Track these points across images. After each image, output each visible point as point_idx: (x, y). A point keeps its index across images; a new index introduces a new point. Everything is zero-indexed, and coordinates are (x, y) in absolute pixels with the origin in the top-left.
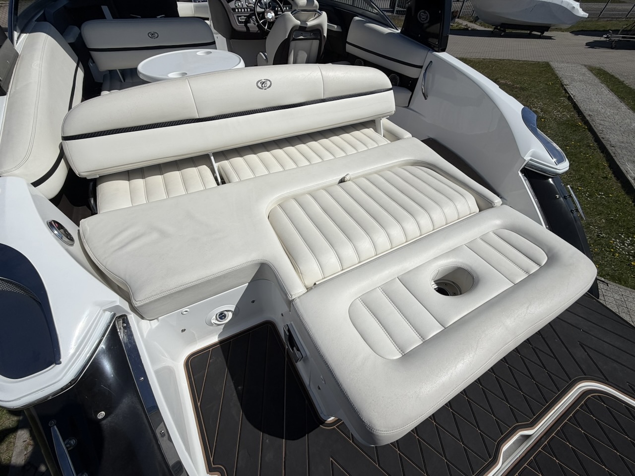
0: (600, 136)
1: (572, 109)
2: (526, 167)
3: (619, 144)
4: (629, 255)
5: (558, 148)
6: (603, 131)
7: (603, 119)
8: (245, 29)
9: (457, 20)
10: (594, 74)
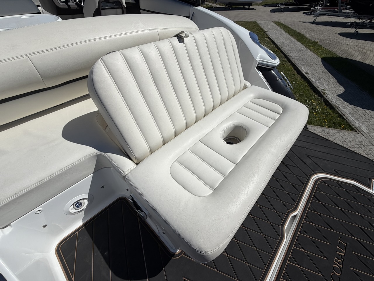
0: (287, 54)
1: (272, 43)
2: (258, 65)
3: (295, 57)
4: (312, 110)
5: (272, 52)
6: (287, 52)
7: (286, 46)
8: (66, 7)
9: (205, 3)
10: (277, 25)
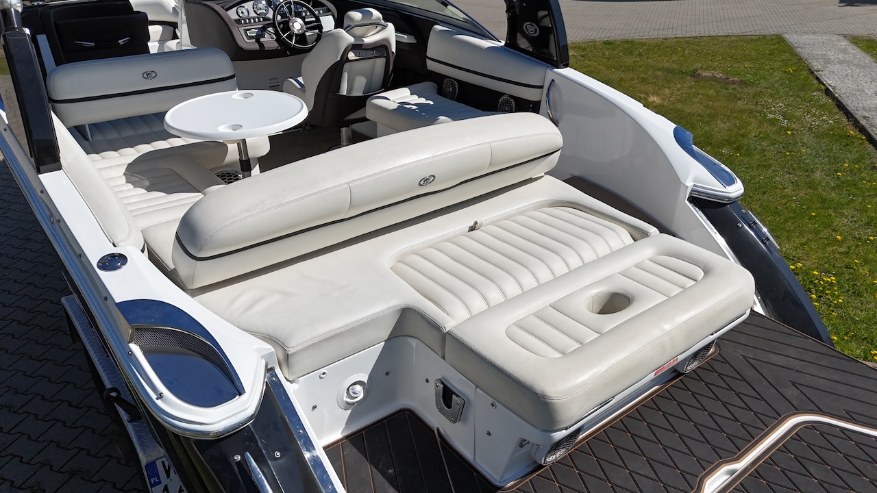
2: (692, 195)
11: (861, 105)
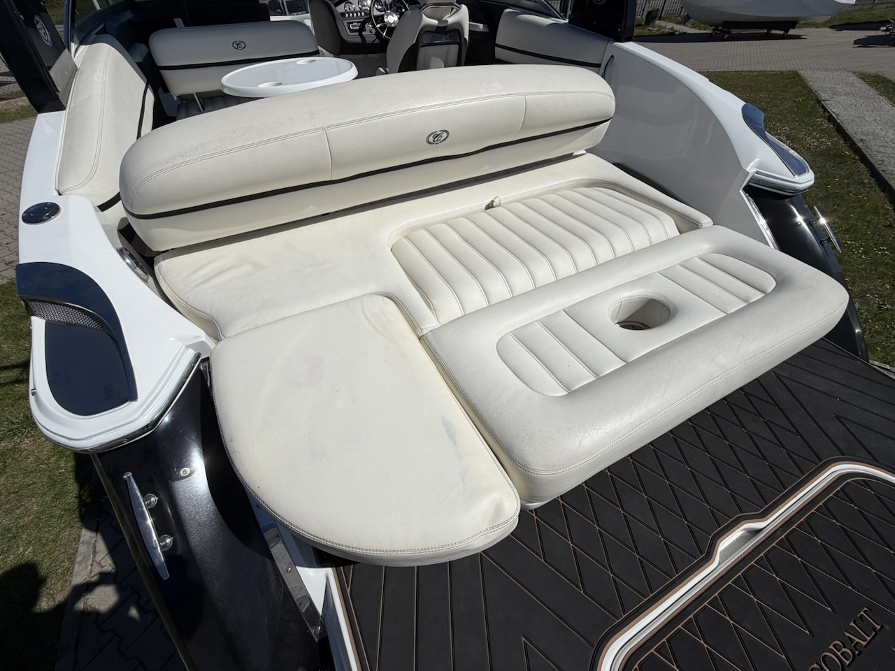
1: (835, 134)
2: (750, 184)
5: (798, 156)
6: (883, 161)
7: (882, 144)
8: (359, 40)
9: (657, 22)
10: (867, 83)
11: (860, 130)
